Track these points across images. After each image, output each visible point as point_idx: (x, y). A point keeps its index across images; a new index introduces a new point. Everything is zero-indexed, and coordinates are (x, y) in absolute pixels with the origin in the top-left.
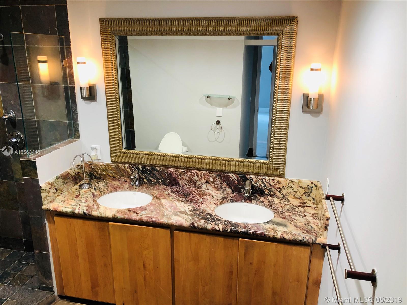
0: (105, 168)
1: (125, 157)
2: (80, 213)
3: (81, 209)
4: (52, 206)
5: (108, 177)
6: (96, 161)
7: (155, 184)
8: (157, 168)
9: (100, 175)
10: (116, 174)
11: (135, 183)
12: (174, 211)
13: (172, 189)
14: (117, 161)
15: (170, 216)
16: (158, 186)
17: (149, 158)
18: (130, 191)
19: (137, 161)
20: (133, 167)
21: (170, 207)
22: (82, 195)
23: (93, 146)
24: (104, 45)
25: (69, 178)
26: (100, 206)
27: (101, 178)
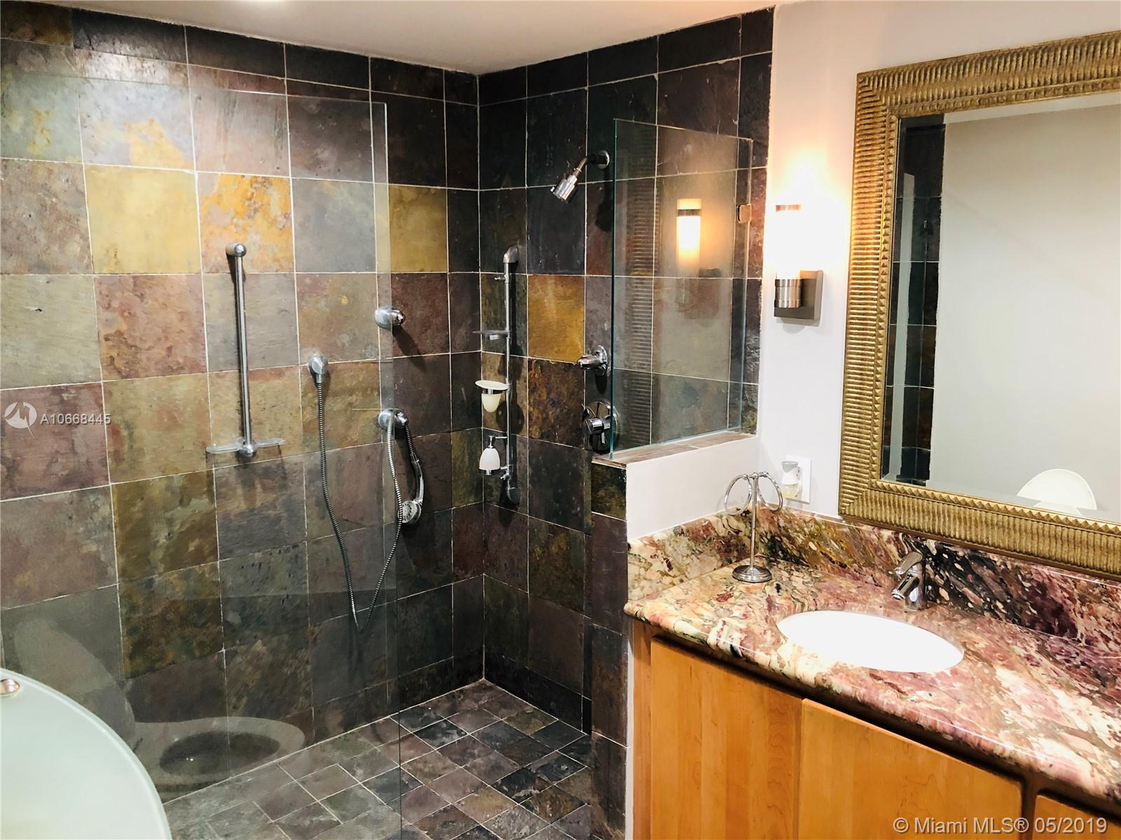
0: (819, 530)
1: (885, 503)
2: (721, 646)
3: (724, 637)
4: (649, 607)
5: (822, 561)
6: (794, 505)
7: (978, 611)
8: (991, 556)
9: (798, 551)
10: (851, 557)
11: (907, 594)
12: (1044, 719)
13: (1044, 641)
14: (856, 514)
15: (1026, 735)
16: (990, 622)
17: (965, 518)
18: (888, 616)
19: (924, 522)
20: (906, 541)
21: (1031, 703)
22: (737, 598)
23: (790, 458)
24: (860, 152)
25: (710, 540)
26: (782, 640)
27: (804, 560)
